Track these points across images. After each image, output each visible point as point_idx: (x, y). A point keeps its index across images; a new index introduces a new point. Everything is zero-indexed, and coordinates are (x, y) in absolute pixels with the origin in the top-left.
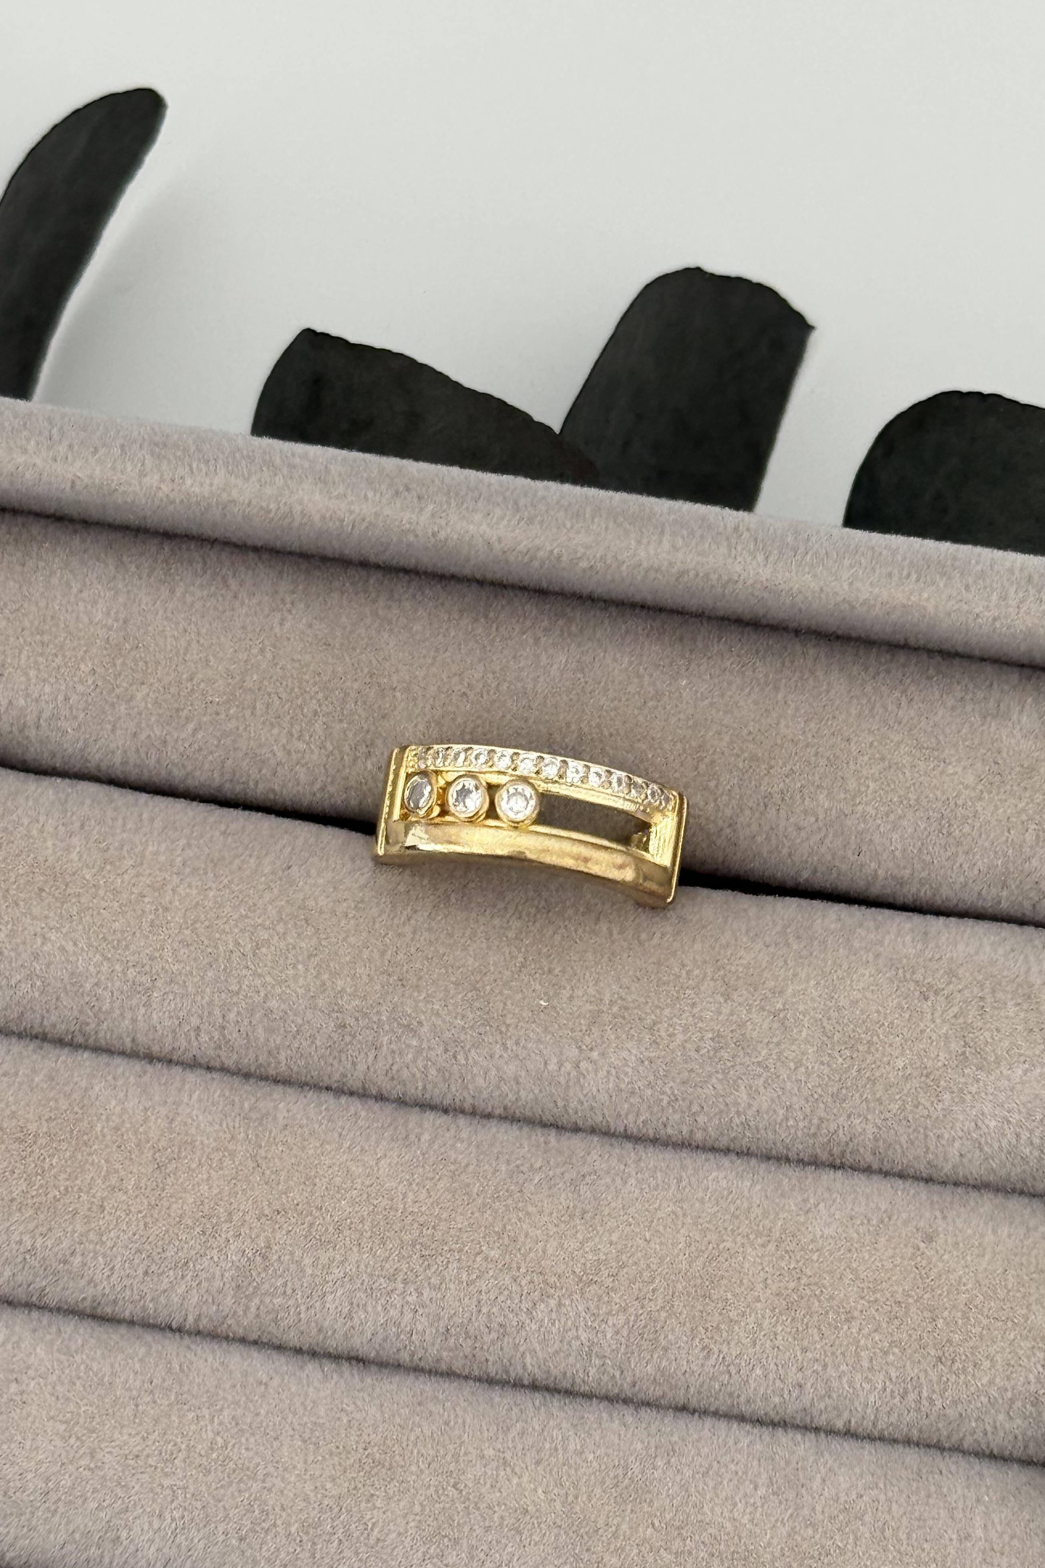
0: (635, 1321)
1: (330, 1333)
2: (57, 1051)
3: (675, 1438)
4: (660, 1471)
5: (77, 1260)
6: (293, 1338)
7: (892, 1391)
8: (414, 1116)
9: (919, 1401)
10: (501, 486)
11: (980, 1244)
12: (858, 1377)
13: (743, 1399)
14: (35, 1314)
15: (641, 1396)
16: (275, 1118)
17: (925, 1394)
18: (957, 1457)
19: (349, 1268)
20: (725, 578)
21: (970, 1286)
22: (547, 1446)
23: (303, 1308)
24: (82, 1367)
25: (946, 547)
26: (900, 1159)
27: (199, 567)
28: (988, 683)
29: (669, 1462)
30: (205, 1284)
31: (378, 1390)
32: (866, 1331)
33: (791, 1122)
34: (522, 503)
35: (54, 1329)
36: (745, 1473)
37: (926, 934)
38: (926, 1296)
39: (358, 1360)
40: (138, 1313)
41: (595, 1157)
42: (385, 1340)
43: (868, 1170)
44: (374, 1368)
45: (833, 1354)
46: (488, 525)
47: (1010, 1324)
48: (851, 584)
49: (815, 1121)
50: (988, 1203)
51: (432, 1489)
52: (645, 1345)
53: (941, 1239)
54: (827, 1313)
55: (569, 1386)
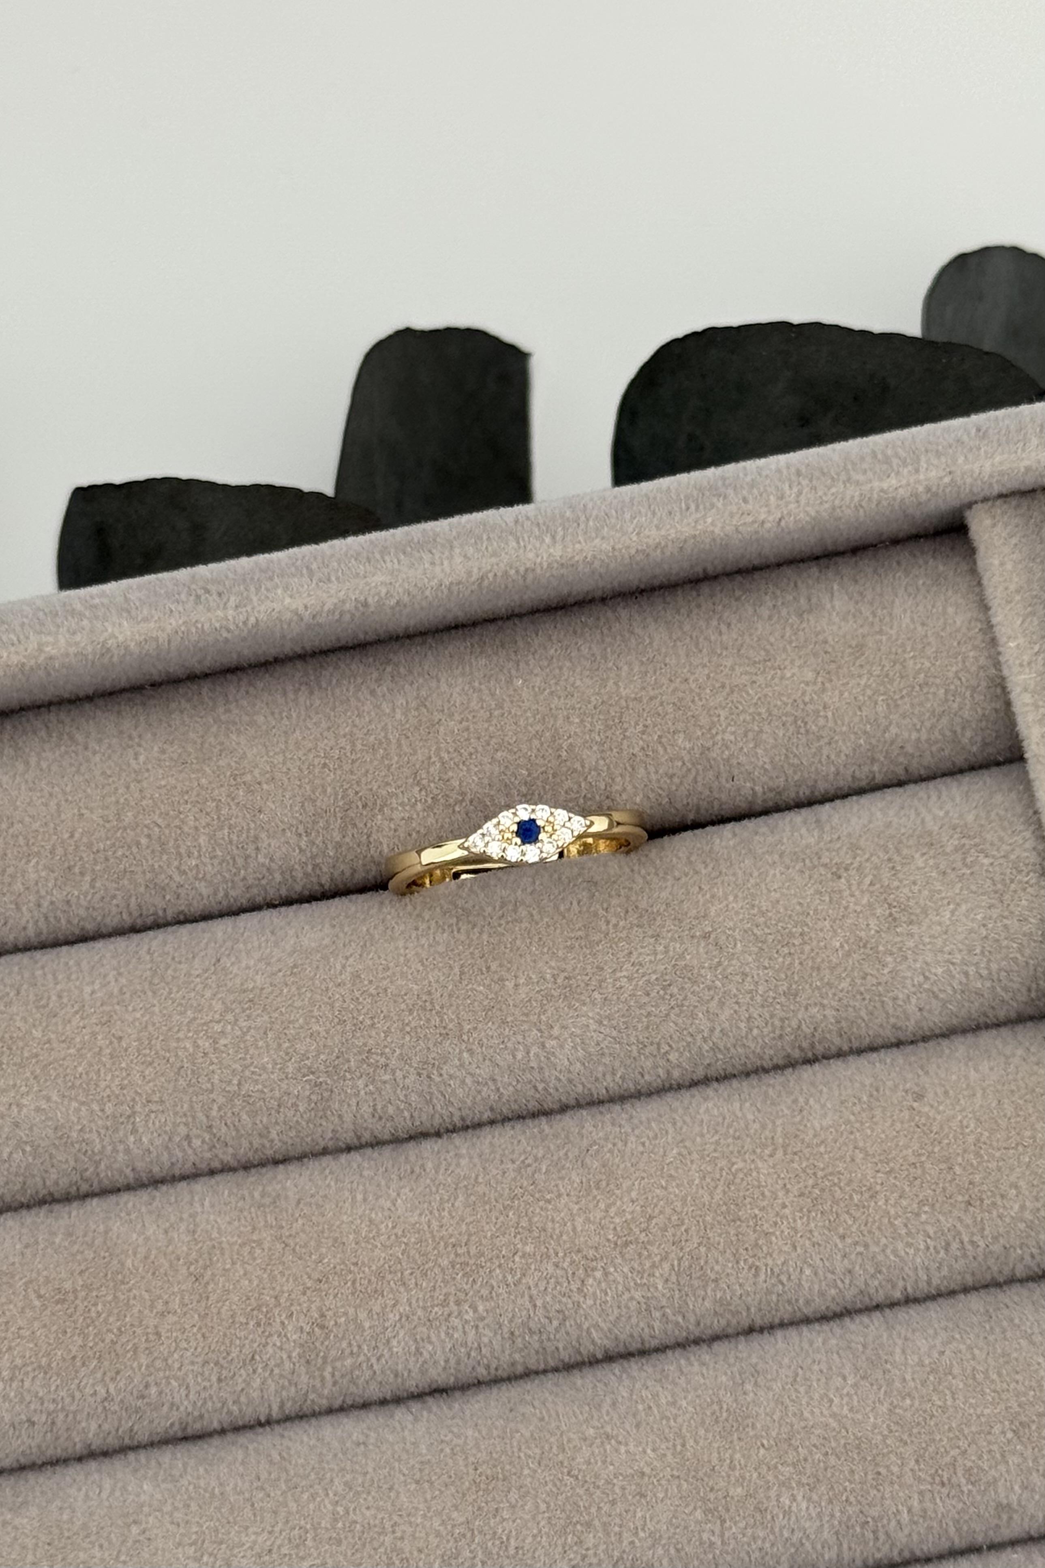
0: (679, 1265)
1: (406, 1374)
2: (67, 1208)
3: (754, 1360)
4: (751, 1395)
5: (153, 1390)
6: (374, 1392)
7: (935, 1248)
8: (411, 1150)
9: (963, 1247)
10: (290, 557)
11: (968, 1085)
12: (900, 1246)
13: (801, 1301)
14: (131, 1456)
15: (709, 1332)
16: (287, 1197)
17: (966, 1239)
18: (1016, 1288)
19: (403, 1308)
20: (522, 570)
21: (972, 1125)
22: (640, 1407)
23: (373, 1360)
24: (191, 1488)
25: (711, 473)
26: (865, 1032)
27: (43, 733)
28: (792, 584)
29: (756, 1383)
30: (276, 1371)
31: (468, 1413)
32: (892, 1202)
33: (755, 1032)
34: (314, 566)
35: (153, 1463)
36: (830, 1368)
37: (818, 821)
38: (936, 1150)
39: (439, 1391)
40: (226, 1420)
41: (591, 1129)
42: (458, 1363)
43: (840, 1054)
44: (458, 1394)
45: (870, 1232)
46: (291, 597)
47: (1020, 1148)
48: (638, 534)
49: (777, 1023)
50: (960, 1046)
51: (550, 1485)
52: (696, 1283)
53: (930, 1095)
54: (851, 1197)
55: (639, 1346)
